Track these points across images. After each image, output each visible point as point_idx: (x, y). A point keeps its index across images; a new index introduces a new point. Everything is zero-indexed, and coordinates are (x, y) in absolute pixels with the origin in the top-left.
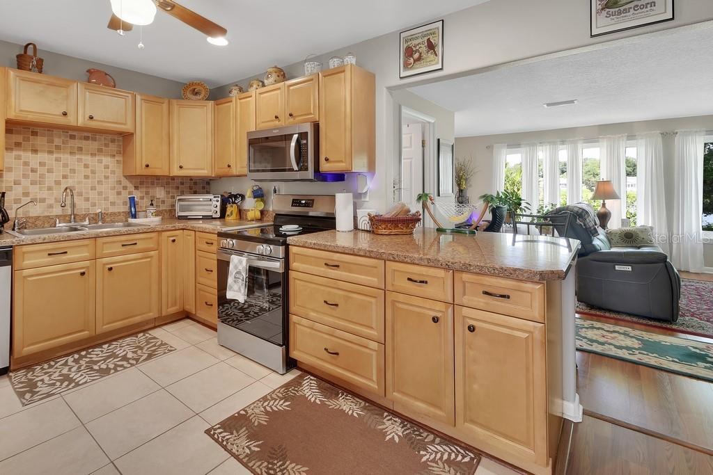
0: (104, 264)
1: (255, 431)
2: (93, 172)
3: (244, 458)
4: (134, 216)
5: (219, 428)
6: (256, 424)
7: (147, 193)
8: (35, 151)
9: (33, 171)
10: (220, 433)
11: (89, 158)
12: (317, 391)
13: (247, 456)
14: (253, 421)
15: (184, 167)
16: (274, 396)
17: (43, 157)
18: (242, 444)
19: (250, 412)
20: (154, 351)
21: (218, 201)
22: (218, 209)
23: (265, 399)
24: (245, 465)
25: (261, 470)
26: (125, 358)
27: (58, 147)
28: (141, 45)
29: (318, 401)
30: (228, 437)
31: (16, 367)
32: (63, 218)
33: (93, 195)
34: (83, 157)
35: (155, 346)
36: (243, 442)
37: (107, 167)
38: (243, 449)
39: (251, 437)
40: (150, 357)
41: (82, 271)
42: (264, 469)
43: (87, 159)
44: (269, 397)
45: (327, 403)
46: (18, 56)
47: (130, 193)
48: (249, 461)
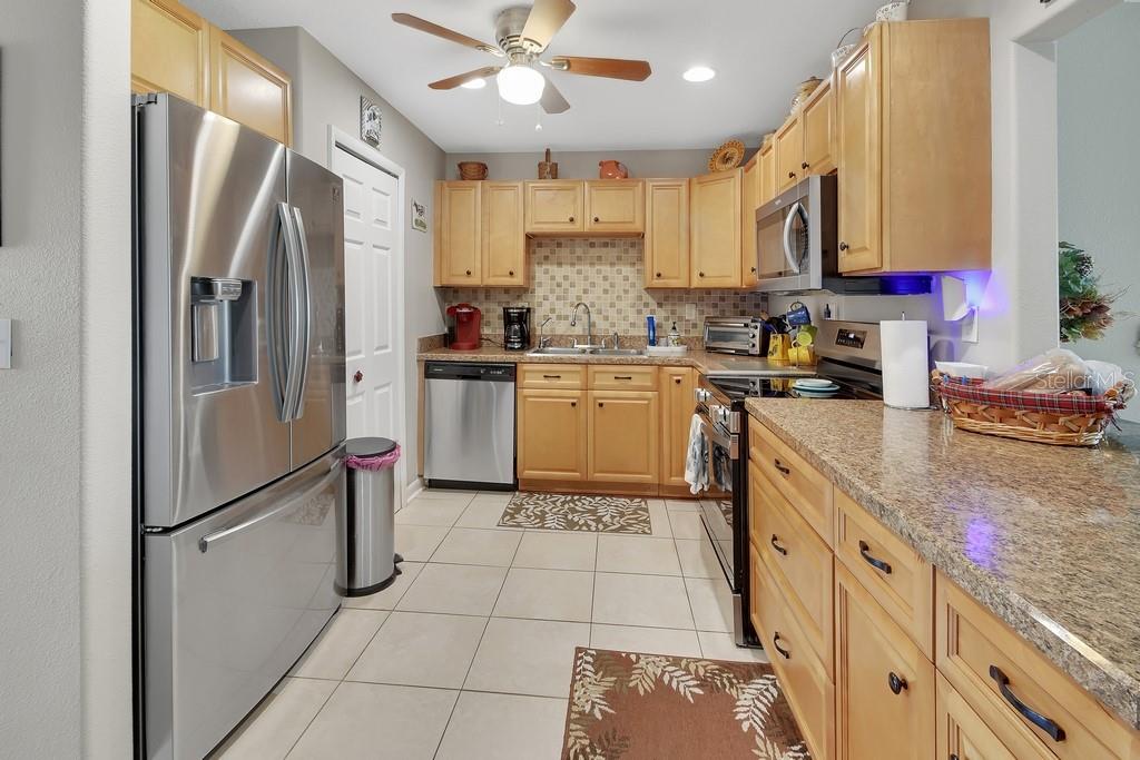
0: (595, 399)
1: (620, 691)
2: (612, 285)
3: (576, 713)
4: (653, 342)
5: (592, 656)
6: (631, 685)
7: (673, 312)
8: (560, 264)
9: (559, 285)
10: (587, 662)
11: (608, 268)
12: (764, 709)
13: (580, 713)
14: (633, 677)
15: (706, 275)
16: (692, 667)
17: (566, 270)
18: (593, 695)
19: (642, 663)
20: (630, 525)
21: (756, 328)
22: (757, 341)
23: (676, 661)
24: (569, 721)
25: (575, 743)
26: (599, 520)
27: (579, 258)
28: (538, 126)
29: (745, 726)
30: (588, 673)
31: (523, 488)
32: (580, 339)
33: (612, 313)
34: (603, 268)
35: (636, 519)
36: (595, 693)
37: (626, 279)
38: (587, 701)
39: (609, 696)
40: (621, 529)
41: (575, 401)
42: (578, 746)
43: (606, 269)
44: (683, 663)
45: (757, 739)
46: (539, 165)
47: (653, 312)
48: (576, 721)
